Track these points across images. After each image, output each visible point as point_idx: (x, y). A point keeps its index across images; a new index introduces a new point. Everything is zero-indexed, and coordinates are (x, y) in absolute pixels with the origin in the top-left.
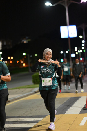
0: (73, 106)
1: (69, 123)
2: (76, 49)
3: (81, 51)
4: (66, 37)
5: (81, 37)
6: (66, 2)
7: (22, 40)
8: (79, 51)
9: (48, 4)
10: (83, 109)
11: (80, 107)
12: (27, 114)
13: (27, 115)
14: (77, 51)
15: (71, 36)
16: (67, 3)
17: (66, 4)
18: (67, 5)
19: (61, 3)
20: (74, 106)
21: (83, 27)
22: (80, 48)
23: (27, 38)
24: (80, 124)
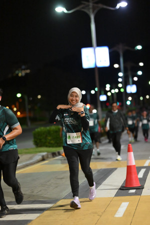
0: (103, 183)
1: (96, 213)
2: (108, 87)
3: (117, 91)
4: (92, 66)
5: (116, 66)
6: (91, 6)
7: (15, 72)
8: (113, 91)
9: (60, 9)
10: (120, 189)
11: (115, 186)
13: (25, 200)
14: (110, 91)
15: (100, 65)
16: (94, 9)
17: (91, 11)
18: (93, 12)
19: (83, 8)
20: (104, 185)
21: (121, 49)
22: (114, 85)
23: (23, 67)
24: (115, 214)
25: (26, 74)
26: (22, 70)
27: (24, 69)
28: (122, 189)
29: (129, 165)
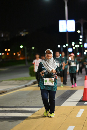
1: (65, 114)
2: (73, 44)
3: (78, 46)
4: (65, 31)
5: (79, 32)
7: (19, 33)
8: (76, 46)
11: (76, 100)
13: (24, 105)
14: (74, 46)
15: (69, 30)
20: (70, 99)
21: (82, 22)
22: (77, 43)
23: (25, 30)
24: (76, 115)
25: (26, 35)
26: (24, 32)
28: (80, 101)
29: (85, 88)
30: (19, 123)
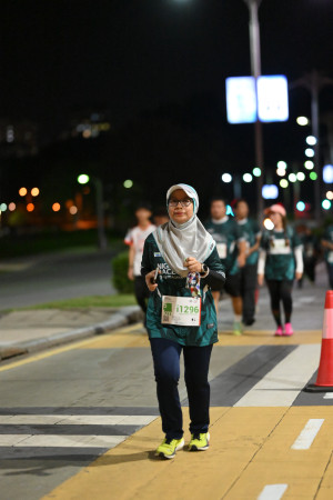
0: (267, 376)
1: (251, 439)
2: (282, 167)
3: (301, 176)
4: (248, 118)
5: (302, 121)
7: (75, 127)
8: (293, 178)
10: (305, 390)
11: (292, 383)
12: (92, 402)
13: (93, 406)
14: (286, 177)
20: (270, 380)
21: (314, 83)
22: (296, 164)
23: (95, 117)
24: (293, 443)
25: (102, 133)
26: (93, 123)
27: (97, 122)
28: (309, 389)
29: (327, 337)
30: (74, 474)
